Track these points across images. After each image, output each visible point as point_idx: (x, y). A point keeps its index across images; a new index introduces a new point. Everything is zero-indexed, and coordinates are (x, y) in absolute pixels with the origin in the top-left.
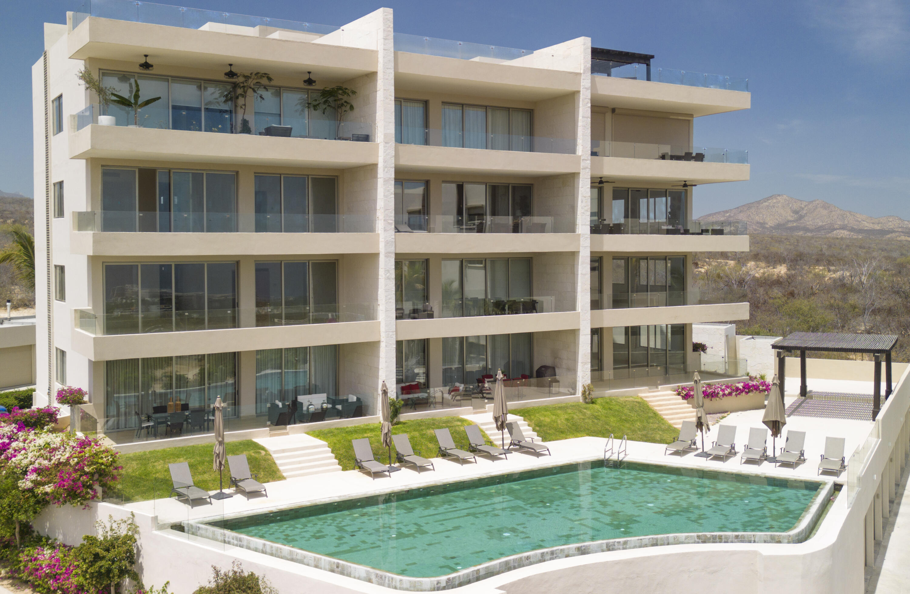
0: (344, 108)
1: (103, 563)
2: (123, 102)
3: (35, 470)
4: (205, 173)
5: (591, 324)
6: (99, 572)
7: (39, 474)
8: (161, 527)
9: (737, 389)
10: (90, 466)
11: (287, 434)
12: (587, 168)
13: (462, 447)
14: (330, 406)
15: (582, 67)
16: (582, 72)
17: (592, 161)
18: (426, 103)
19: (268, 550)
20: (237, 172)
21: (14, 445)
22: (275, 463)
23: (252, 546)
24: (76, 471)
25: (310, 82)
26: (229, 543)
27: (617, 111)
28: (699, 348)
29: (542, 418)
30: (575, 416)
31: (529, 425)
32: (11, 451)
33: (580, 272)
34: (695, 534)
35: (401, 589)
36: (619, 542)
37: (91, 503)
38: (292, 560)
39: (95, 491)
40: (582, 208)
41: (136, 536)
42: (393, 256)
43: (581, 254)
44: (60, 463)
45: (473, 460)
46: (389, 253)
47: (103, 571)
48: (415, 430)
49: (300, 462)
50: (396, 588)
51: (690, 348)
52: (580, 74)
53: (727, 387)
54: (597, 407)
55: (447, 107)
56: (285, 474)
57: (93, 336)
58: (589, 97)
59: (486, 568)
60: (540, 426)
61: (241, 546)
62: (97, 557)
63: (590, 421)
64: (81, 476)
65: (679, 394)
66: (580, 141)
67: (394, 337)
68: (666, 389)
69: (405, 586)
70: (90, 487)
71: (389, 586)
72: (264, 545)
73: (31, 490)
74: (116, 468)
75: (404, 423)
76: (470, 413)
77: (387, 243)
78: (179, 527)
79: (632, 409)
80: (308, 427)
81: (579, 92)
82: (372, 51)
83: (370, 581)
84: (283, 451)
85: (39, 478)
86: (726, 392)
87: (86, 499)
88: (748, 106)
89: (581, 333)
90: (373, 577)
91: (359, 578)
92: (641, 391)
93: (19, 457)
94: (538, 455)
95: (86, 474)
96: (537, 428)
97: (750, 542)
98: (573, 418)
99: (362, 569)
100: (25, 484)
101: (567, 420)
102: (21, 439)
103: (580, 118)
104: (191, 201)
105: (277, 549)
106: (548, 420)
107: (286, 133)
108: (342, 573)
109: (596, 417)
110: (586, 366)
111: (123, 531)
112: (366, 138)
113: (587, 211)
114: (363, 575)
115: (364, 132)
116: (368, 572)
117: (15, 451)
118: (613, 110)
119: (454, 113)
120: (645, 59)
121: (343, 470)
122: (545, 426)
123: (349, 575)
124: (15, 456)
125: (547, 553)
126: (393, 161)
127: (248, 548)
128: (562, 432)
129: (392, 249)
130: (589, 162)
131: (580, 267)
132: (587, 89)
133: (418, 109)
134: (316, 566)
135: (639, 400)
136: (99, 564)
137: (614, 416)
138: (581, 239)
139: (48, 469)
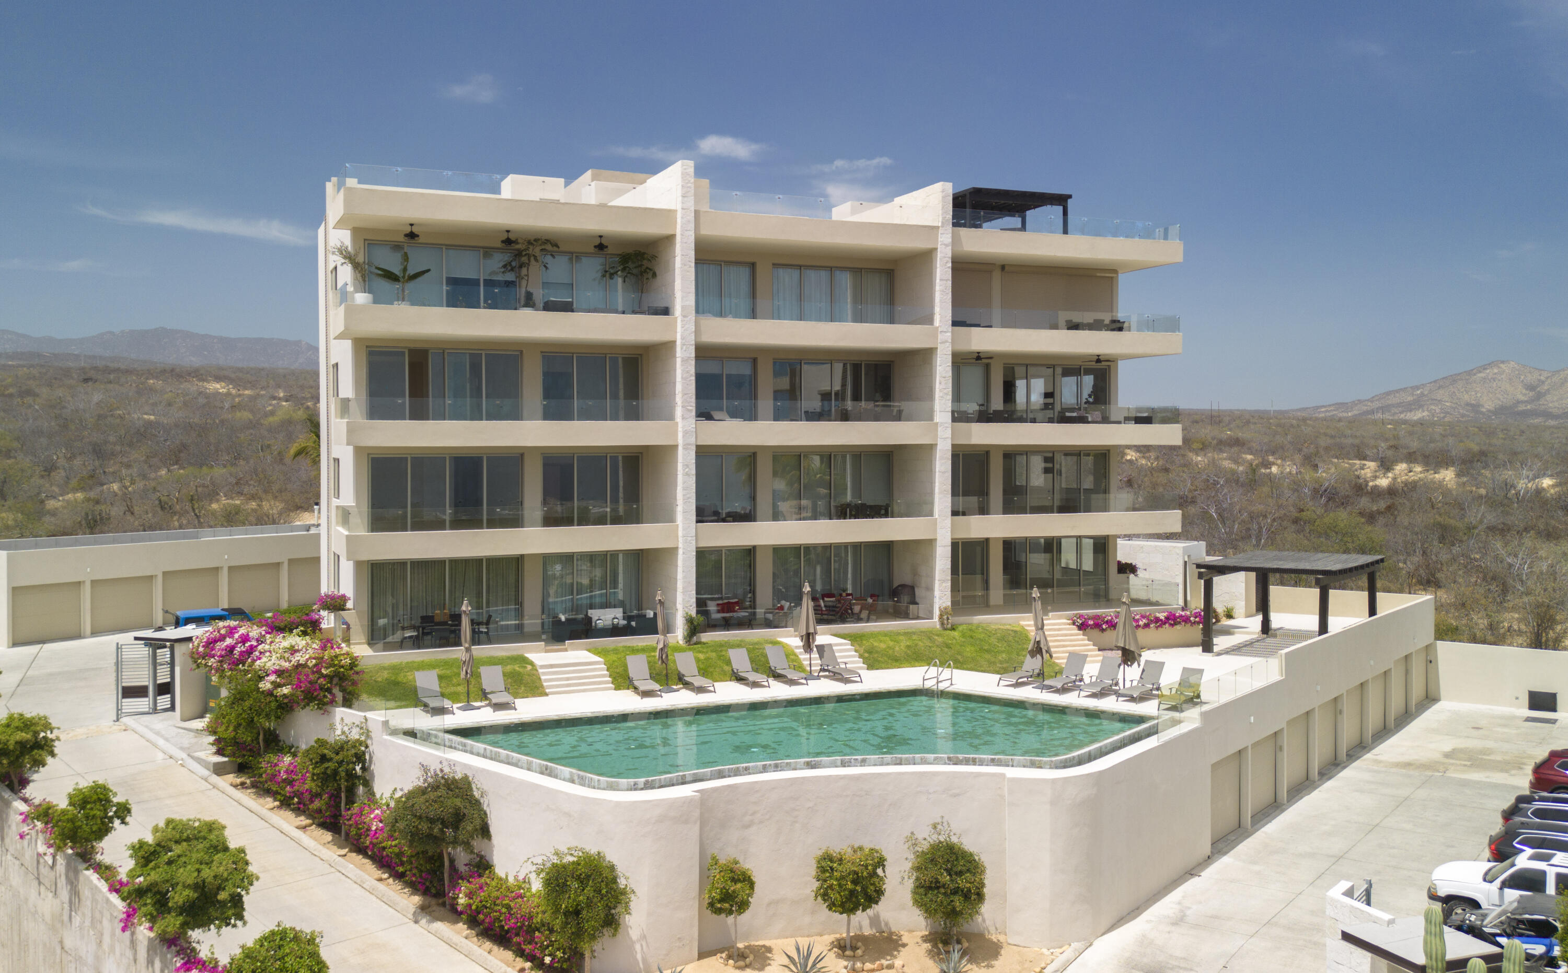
0: (645, 276)
1: (330, 764)
2: (389, 276)
3: (275, 672)
4: (484, 353)
5: (952, 534)
6: (324, 773)
7: (279, 676)
8: (394, 732)
9: (1157, 620)
10: (327, 668)
11: (566, 650)
12: (947, 342)
13: (756, 670)
14: (625, 622)
15: (941, 219)
16: (940, 225)
17: (952, 332)
18: (753, 266)
19: (488, 754)
20: (521, 352)
21: (260, 647)
22: (540, 679)
23: (474, 751)
24: (313, 673)
25: (601, 247)
26: (455, 748)
27: (1006, 268)
28: (1127, 569)
29: (875, 644)
30: (920, 643)
31: (856, 651)
32: (257, 653)
33: (937, 470)
34: (946, 756)
35: (598, 788)
36: (856, 759)
37: (329, 708)
38: (508, 763)
39: (334, 695)
40: (940, 391)
41: (369, 742)
42: (694, 448)
43: (939, 447)
44: (301, 665)
45: (766, 684)
46: (689, 444)
47: (329, 772)
48: (712, 651)
49: (568, 679)
50: (594, 788)
51: (1113, 569)
52: (938, 227)
53: (1143, 617)
54: (956, 634)
55: (781, 271)
56: (547, 691)
57: (346, 533)
58: (950, 255)
59: (694, 774)
60: (870, 652)
61: (466, 751)
62: (324, 758)
63: (938, 650)
64: (319, 678)
65: (1074, 624)
66: (937, 309)
67: (694, 542)
68: (1060, 617)
69: (602, 786)
70: (329, 690)
71: (589, 787)
72: (485, 749)
73: (270, 693)
74: (357, 673)
75: (704, 644)
76: (791, 636)
77: (686, 433)
78: (411, 734)
79: (1002, 639)
80: (590, 643)
81: (936, 249)
82: (670, 211)
83: (573, 781)
84: (552, 666)
85: (278, 680)
86: (1141, 623)
87: (325, 704)
88: (1179, 258)
89: (939, 543)
90: (576, 778)
91: (564, 780)
92: (1024, 619)
93: (264, 659)
94: (847, 681)
95: (325, 676)
96: (866, 655)
97: (1008, 766)
98: (916, 645)
99: (566, 771)
100: (265, 685)
101: (908, 647)
102: (268, 642)
103: (938, 281)
104: (468, 385)
105: (496, 753)
106: (883, 646)
107: (567, 307)
108: (550, 775)
109: (948, 646)
110: (944, 585)
111: (355, 735)
112: (666, 311)
113: (947, 394)
114: (568, 776)
115: (662, 304)
116: (571, 773)
117: (261, 653)
118: (1003, 267)
119: (788, 277)
120: (1061, 200)
121: (615, 689)
122: (877, 652)
123: (556, 777)
124: (260, 659)
125: (770, 765)
126: (693, 337)
127: (472, 753)
128: (897, 661)
129: (692, 440)
130: (949, 334)
131: (937, 462)
132: (946, 245)
133: (744, 273)
134: (529, 769)
135: (1018, 629)
136: (326, 765)
137: (972, 645)
138: (939, 429)
139: (287, 670)
